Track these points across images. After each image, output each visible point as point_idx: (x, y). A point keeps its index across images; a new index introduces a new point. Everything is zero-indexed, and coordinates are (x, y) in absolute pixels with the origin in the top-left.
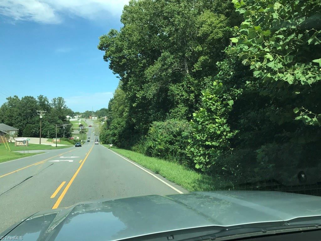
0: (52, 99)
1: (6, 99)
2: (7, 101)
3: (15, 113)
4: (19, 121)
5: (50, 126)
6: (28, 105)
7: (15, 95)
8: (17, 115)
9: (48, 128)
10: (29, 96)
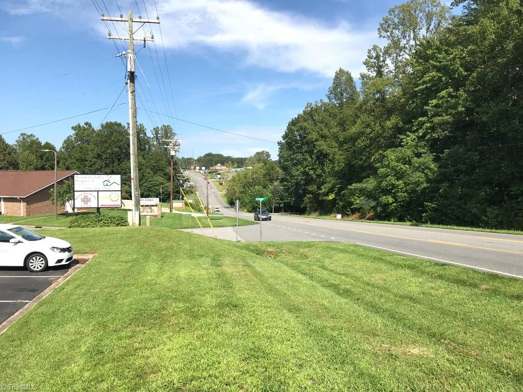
0: (152, 130)
1: (72, 128)
2: (74, 132)
3: (91, 154)
4: (97, 169)
5: (155, 178)
6: (113, 138)
7: (85, 122)
8: (94, 157)
9: (152, 181)
10: (113, 121)
